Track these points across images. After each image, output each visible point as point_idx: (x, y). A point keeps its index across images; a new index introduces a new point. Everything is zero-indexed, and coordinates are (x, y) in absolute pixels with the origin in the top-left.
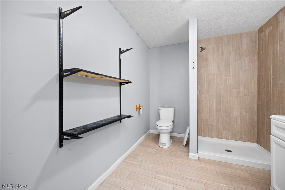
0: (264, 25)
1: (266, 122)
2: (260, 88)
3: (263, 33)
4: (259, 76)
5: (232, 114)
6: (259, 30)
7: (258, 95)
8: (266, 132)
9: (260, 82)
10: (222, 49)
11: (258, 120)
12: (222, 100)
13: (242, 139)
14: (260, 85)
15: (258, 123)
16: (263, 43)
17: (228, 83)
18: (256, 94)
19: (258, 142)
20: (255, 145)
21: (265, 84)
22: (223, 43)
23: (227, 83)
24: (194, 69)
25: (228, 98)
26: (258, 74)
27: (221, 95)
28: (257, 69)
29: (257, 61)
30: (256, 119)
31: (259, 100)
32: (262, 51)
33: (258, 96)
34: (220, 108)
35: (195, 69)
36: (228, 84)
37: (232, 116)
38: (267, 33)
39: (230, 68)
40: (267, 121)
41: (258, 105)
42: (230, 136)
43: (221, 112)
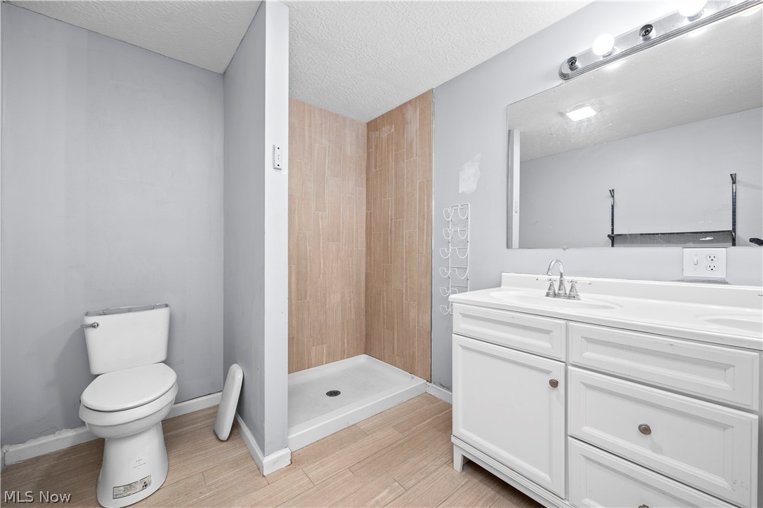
0: (379, 117)
1: (383, 308)
2: (370, 240)
3: (378, 133)
4: (369, 217)
5: (328, 301)
6: (369, 124)
7: (367, 254)
8: (384, 328)
9: (371, 228)
10: (310, 137)
11: (366, 306)
12: (309, 268)
13: (344, 355)
14: (370, 235)
15: (366, 312)
16: (377, 153)
17: (321, 227)
18: (364, 253)
19: (367, 351)
20: (363, 359)
21: (380, 234)
22: (313, 122)
23: (319, 224)
24: (280, 169)
25: (320, 262)
26: (367, 213)
27: (308, 255)
28: (365, 202)
29: (365, 186)
30: (363, 306)
31: (368, 264)
32: (376, 168)
33: (366, 257)
34: (306, 291)
35: (282, 172)
36: (322, 229)
37: (327, 306)
38: (386, 135)
39: (324, 189)
40: (385, 306)
41: (367, 276)
42: (325, 355)
43: (308, 298)
